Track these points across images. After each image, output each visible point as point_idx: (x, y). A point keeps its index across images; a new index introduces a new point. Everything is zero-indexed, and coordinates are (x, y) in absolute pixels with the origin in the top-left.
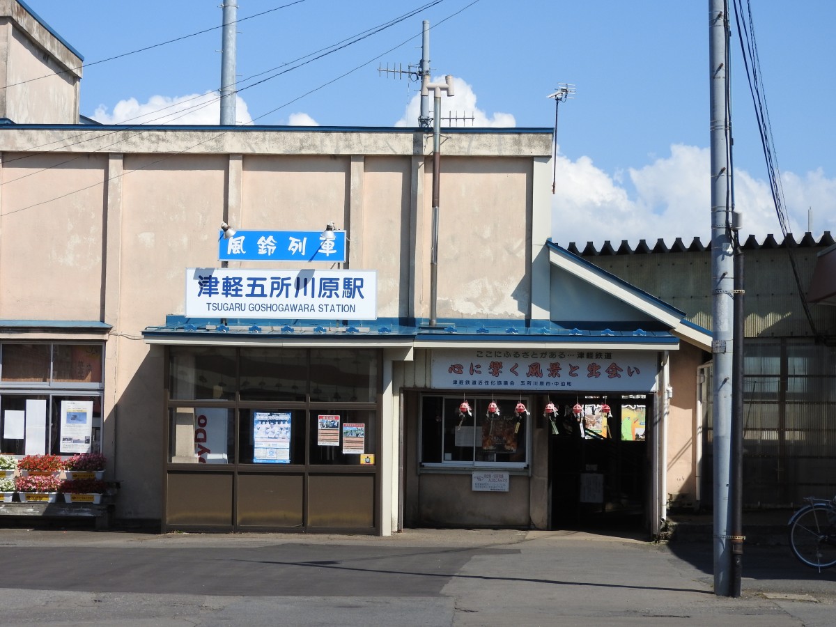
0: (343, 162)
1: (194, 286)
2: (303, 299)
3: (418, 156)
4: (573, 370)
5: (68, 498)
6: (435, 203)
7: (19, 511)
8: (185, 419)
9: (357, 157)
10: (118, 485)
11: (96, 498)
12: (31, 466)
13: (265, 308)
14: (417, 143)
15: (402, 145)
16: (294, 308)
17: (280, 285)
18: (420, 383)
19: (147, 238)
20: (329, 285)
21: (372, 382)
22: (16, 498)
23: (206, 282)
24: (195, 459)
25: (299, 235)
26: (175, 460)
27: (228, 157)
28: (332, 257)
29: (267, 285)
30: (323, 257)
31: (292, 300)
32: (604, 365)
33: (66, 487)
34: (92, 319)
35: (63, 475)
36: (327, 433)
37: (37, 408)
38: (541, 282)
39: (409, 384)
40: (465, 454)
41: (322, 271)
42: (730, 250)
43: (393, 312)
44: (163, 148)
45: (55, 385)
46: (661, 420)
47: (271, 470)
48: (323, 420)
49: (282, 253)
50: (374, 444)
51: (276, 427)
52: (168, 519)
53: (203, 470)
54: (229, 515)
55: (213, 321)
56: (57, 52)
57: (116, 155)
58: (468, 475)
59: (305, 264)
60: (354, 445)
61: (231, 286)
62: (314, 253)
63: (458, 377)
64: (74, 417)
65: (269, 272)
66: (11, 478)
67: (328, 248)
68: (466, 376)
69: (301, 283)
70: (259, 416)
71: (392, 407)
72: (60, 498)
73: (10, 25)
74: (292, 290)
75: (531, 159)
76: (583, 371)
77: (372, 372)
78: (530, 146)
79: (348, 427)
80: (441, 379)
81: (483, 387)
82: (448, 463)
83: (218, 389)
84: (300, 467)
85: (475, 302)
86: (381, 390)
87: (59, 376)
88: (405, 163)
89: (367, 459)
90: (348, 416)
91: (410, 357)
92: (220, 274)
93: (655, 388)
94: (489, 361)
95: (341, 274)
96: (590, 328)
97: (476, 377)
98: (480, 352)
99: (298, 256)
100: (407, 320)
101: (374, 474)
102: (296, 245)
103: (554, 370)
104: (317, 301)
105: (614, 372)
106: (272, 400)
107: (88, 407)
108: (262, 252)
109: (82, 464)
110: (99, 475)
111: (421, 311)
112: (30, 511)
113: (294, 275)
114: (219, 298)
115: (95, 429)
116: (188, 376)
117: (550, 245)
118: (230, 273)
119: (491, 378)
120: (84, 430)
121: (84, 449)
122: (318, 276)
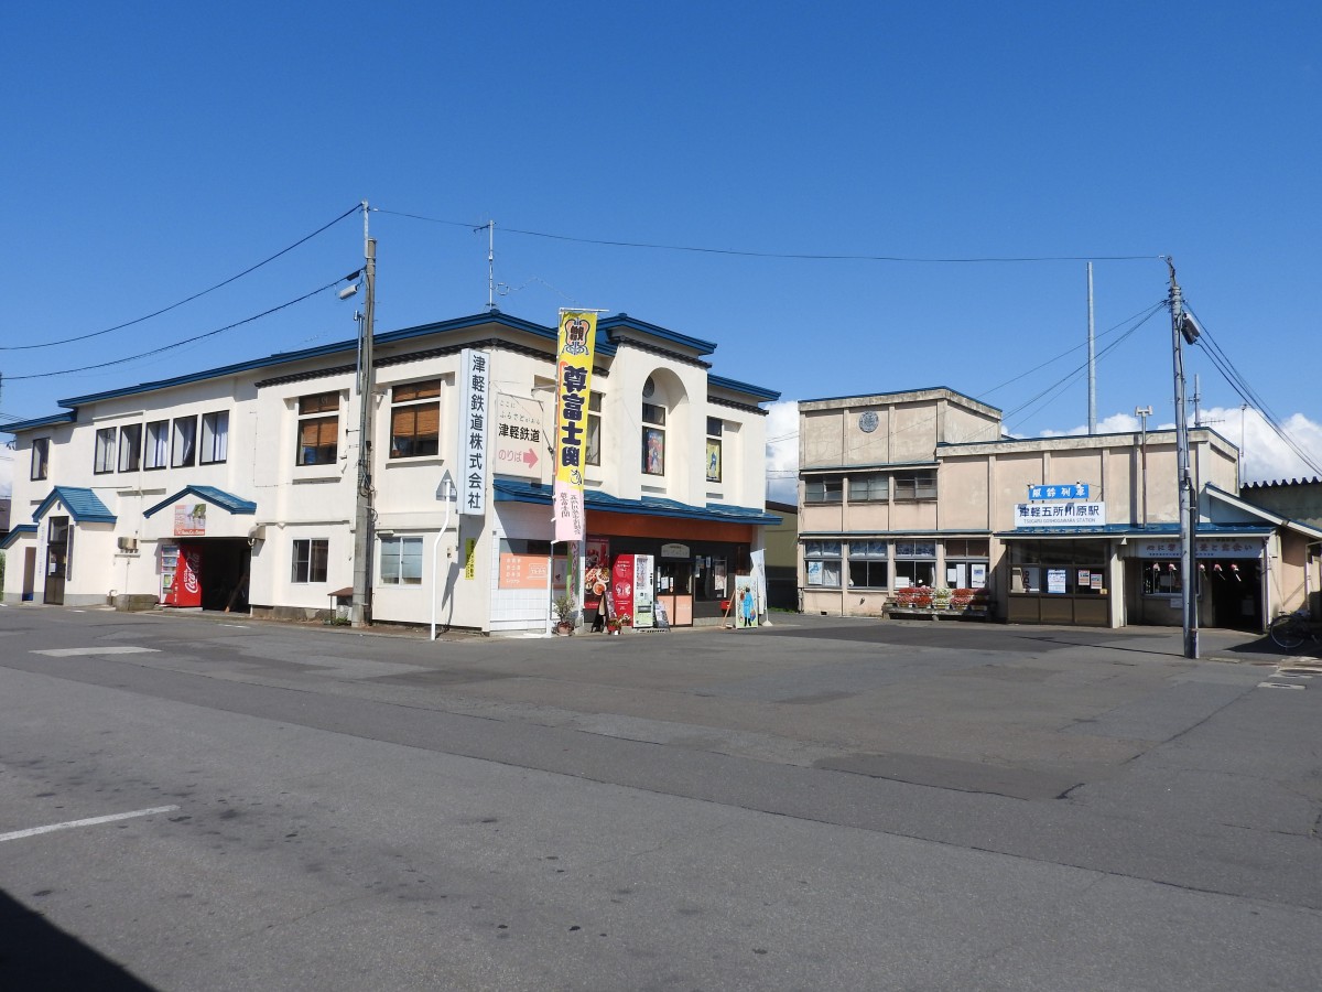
0: (1098, 451)
1: (1018, 512)
2: (1069, 516)
3: (1136, 445)
4: (1214, 548)
5: (973, 607)
6: (1144, 468)
7: (952, 613)
8: (1017, 573)
9: (1106, 448)
10: (996, 603)
11: (985, 608)
12: (958, 593)
13: (1051, 521)
14: (1136, 439)
15: (1129, 441)
16: (1065, 520)
17: (1058, 510)
18: (1133, 555)
19: (1008, 491)
20: (1082, 510)
21: (1105, 554)
22: (951, 607)
23: (1023, 510)
24: (1024, 591)
25: (1066, 487)
26: (1012, 591)
27: (1043, 452)
28: (1083, 496)
29: (1052, 510)
30: (1079, 497)
31: (1064, 517)
32: (1231, 545)
33: (972, 603)
34: (984, 527)
35: (972, 597)
36: (1084, 578)
37: (961, 568)
38: (1204, 504)
39: (1127, 555)
40: (1165, 589)
41: (1078, 503)
42: (1187, 488)
43: (1127, 521)
44: (1013, 450)
45: (969, 558)
46: (1266, 572)
47: (1057, 596)
48: (1081, 573)
49: (1059, 495)
50: (1107, 583)
51: (1059, 576)
52: (1009, 618)
53: (1028, 595)
54: (1037, 616)
55: (1027, 528)
56: (981, 409)
57: (992, 455)
58: (1168, 600)
59: (1070, 500)
60: (1097, 585)
61: (1035, 512)
62: (1074, 494)
63: (1151, 552)
64: (978, 572)
65: (1052, 505)
66: (948, 599)
67: (1080, 492)
68: (1156, 551)
69: (1068, 509)
70: (1050, 571)
71: (1117, 568)
72: (969, 608)
73: (946, 402)
74: (1064, 512)
75: (1197, 443)
76: (1220, 548)
77: (1105, 550)
78: (1196, 436)
79: (1094, 576)
80: (1143, 553)
81: (1166, 556)
82: (1157, 594)
83: (1034, 559)
84: (1071, 595)
85: (1170, 515)
86: (1110, 558)
87: (970, 554)
88: (1130, 449)
89: (1103, 591)
90: (1093, 571)
91: (1124, 542)
92: (1030, 507)
93: (1261, 556)
94: (1168, 544)
95: (1088, 505)
96: (1226, 526)
97: (1162, 552)
98: (1163, 539)
99: (1066, 496)
100: (1134, 524)
101: (1108, 598)
102: (1065, 492)
103: (1204, 548)
104: (1076, 517)
105: (1237, 548)
106: (1057, 563)
107: (983, 567)
108: (1049, 495)
109: (980, 593)
110: (987, 598)
111: (1140, 520)
112: (957, 613)
113: (1064, 506)
114: (1030, 517)
115: (987, 578)
116: (1018, 552)
117: (1208, 485)
118: (1035, 506)
119: (1169, 552)
120: (982, 577)
121: (982, 586)
122: (1076, 505)
